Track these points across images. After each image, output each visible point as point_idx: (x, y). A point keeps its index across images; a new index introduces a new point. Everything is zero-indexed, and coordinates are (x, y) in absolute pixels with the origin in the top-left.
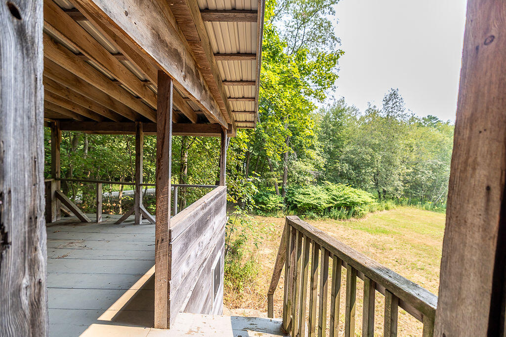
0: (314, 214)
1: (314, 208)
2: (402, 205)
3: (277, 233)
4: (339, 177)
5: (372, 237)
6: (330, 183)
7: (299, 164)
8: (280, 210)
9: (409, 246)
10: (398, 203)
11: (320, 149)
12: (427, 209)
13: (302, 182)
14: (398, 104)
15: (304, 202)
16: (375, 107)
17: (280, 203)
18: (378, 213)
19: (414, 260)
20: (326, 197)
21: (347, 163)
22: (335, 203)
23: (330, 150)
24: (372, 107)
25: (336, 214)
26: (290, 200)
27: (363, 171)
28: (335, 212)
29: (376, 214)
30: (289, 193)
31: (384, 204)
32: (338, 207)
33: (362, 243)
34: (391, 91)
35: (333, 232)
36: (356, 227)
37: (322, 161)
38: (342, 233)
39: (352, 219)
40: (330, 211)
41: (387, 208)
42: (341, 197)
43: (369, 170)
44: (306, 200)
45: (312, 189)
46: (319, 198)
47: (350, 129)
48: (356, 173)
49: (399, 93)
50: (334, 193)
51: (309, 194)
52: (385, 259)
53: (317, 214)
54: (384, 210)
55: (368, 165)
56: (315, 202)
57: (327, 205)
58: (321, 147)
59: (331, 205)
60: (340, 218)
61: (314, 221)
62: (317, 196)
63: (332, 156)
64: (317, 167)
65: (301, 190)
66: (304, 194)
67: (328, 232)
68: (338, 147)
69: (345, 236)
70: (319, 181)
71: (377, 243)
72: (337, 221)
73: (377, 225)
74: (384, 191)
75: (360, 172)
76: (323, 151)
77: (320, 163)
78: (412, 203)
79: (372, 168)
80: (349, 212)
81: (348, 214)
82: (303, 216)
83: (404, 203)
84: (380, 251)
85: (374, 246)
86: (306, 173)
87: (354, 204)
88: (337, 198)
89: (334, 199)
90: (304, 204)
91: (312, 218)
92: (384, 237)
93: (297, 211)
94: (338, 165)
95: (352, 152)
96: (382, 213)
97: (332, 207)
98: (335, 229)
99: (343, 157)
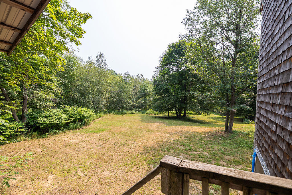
0: (56, 131)
1: (56, 126)
2: (106, 114)
3: (22, 156)
4: (72, 101)
5: (98, 135)
6: (66, 106)
7: (41, 94)
8: (20, 134)
9: (116, 135)
10: (105, 113)
11: (57, 82)
12: (116, 114)
13: (43, 107)
14: (103, 61)
15: (48, 123)
16: (92, 60)
17: (21, 128)
18: (96, 120)
19: (120, 141)
20: (65, 116)
21: (77, 92)
22: (72, 119)
23: (65, 83)
24: (91, 60)
25: (73, 126)
26: (32, 123)
27: (88, 97)
28: (72, 125)
29: (95, 121)
30: (30, 118)
31: (98, 115)
32: (74, 122)
33: (94, 140)
34: (100, 53)
35: (74, 139)
36: (87, 131)
37: (60, 91)
38: (81, 138)
39: (84, 127)
40: (68, 125)
41: (100, 117)
42: (76, 114)
43: (91, 96)
44: (49, 121)
45: (53, 112)
46: (60, 118)
47: (78, 71)
48: (83, 99)
49: (104, 55)
50: (71, 112)
51: (51, 116)
52: (109, 146)
53: (59, 129)
54: (99, 118)
55: (90, 93)
56: (57, 121)
57: (66, 121)
58: (58, 81)
59: (70, 121)
60: (76, 128)
61: (57, 136)
62: (59, 116)
63: (67, 87)
64: (56, 95)
65: (43, 114)
66: (46, 117)
67: (71, 140)
68: (70, 82)
69: (83, 140)
70: (59, 105)
71: (102, 138)
72: (74, 131)
73: (98, 127)
74: (98, 108)
75: (86, 98)
76: (60, 84)
77: (58, 93)
78: (110, 112)
79: (92, 95)
80: (81, 123)
81: (81, 125)
82: (47, 134)
83: (107, 113)
84: (105, 142)
85: (101, 140)
86: (47, 100)
87: (84, 117)
88: (73, 115)
89: (71, 117)
90: (47, 125)
91: (55, 133)
92: (104, 133)
93: (39, 131)
94: (71, 94)
95: (80, 86)
96: (98, 120)
97: (70, 122)
98: (75, 137)
99: (74, 88)
